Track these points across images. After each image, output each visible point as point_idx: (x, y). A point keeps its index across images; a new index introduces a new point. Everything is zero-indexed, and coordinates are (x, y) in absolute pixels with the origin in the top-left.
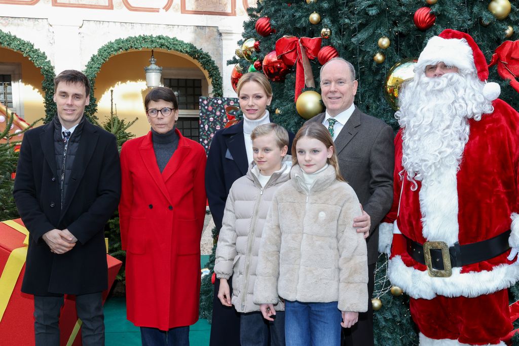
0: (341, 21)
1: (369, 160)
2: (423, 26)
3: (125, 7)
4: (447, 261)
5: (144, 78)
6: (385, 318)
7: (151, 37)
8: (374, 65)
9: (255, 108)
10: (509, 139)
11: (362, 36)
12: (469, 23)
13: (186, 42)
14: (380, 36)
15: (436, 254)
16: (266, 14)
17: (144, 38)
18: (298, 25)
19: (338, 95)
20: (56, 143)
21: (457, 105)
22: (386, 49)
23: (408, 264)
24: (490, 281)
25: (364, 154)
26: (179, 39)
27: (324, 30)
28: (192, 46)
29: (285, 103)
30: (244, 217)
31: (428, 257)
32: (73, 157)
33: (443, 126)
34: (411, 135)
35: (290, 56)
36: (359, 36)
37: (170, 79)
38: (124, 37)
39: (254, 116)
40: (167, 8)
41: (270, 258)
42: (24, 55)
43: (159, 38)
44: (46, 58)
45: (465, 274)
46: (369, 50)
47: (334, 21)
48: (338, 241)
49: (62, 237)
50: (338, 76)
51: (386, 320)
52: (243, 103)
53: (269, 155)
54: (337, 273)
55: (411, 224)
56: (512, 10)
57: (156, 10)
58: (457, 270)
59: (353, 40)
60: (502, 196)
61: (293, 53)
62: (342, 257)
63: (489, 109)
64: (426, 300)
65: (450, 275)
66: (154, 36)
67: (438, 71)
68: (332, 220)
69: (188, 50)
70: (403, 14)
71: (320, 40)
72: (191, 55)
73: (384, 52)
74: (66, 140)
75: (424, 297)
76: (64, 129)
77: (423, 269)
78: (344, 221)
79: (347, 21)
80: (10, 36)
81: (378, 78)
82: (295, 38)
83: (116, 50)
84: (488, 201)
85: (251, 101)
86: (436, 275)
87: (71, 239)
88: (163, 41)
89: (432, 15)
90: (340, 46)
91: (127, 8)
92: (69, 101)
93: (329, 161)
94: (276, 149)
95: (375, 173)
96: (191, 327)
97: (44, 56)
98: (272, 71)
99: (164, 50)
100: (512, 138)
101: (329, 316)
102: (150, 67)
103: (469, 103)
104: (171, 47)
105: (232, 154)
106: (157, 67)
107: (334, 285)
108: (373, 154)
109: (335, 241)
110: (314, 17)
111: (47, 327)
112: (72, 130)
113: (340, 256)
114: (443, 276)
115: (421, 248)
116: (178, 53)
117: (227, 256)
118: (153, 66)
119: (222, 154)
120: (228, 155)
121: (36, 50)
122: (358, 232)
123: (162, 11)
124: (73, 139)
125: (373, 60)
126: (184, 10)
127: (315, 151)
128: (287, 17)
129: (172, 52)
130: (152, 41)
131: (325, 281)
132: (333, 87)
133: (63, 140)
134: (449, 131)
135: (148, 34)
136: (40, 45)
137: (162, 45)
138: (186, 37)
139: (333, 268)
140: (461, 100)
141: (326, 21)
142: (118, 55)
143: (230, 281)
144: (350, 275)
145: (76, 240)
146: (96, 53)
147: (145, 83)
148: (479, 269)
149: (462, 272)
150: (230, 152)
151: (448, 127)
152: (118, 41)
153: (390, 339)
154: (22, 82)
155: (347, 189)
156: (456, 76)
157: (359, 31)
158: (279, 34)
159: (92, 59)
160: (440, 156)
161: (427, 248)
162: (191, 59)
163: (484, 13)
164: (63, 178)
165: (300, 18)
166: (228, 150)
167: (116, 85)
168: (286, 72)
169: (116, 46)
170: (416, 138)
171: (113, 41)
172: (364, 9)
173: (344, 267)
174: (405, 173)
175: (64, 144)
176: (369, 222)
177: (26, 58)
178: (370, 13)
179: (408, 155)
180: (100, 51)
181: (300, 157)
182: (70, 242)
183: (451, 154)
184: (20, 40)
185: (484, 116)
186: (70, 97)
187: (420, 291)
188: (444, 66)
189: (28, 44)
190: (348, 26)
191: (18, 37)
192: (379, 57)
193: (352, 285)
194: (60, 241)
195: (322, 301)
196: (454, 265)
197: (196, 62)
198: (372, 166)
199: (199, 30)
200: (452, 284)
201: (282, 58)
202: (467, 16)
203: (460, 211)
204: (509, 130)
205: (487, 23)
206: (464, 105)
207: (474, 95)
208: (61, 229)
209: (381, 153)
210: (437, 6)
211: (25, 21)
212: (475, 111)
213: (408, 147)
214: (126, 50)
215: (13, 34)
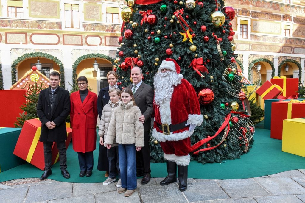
0: (144, 53)
1: (146, 98)
2: (169, 54)
3: (86, 45)
4: (169, 130)
5: (93, 67)
6: (158, 147)
7: (95, 54)
8: (154, 66)
9: (113, 82)
10: (186, 92)
11: (151, 57)
12: (183, 53)
13: (106, 55)
14: (156, 57)
15: (165, 127)
16: (122, 50)
17: (93, 54)
18: (131, 54)
19: (136, 78)
20: (50, 94)
21: (170, 81)
22: (158, 61)
23: (158, 131)
24: (182, 136)
25: (144, 97)
26: (104, 54)
27: (139, 56)
28: (108, 57)
29: (128, 78)
30: (107, 117)
31: (163, 128)
32: (55, 99)
33: (166, 88)
34: (157, 90)
35: (129, 63)
36: (150, 57)
37: (102, 67)
38: (86, 54)
39: (112, 85)
40: (100, 44)
41: (111, 130)
42: (54, 61)
43: (98, 54)
44: (61, 62)
45: (174, 134)
46: (153, 61)
47: (142, 53)
48: (134, 125)
49: (51, 124)
50: (136, 72)
51: (159, 148)
52: (109, 81)
53: (115, 98)
54: (134, 135)
55: (157, 118)
56: (197, 49)
57: (97, 45)
58: (172, 133)
59: (148, 58)
60: (185, 109)
61: (130, 63)
62: (136, 130)
63: (180, 82)
64: (163, 142)
65: (170, 134)
66: (96, 54)
67: (164, 71)
68: (132, 118)
69: (107, 58)
70: (163, 51)
71: (138, 59)
72: (108, 60)
73: (157, 62)
74: (53, 93)
75: (162, 141)
76: (52, 90)
77: (162, 132)
78: (136, 119)
79: (146, 53)
80: (49, 55)
81: (156, 70)
82: (130, 58)
83: (83, 59)
84: (180, 111)
85: (111, 80)
86: (166, 134)
87: (54, 124)
88: (99, 55)
89: (171, 51)
90: (144, 60)
91: (87, 45)
92: (54, 81)
93: (131, 100)
94: (117, 96)
95: (148, 102)
96: (94, 151)
97: (60, 61)
98: (124, 68)
99: (99, 58)
100: (187, 91)
101: (132, 148)
102: (95, 64)
103: (173, 81)
104: (101, 57)
105: (105, 96)
106: (97, 64)
107: (133, 138)
108: (147, 96)
109: (133, 124)
110: (136, 51)
111: (48, 152)
112: (55, 90)
113: (135, 129)
114: (167, 134)
115: (161, 126)
116: (104, 59)
117: (102, 129)
118: (96, 63)
119: (102, 96)
120: (104, 97)
121: (58, 59)
122: (140, 122)
123: (98, 45)
124: (55, 93)
125: (154, 65)
126: (105, 45)
127: (127, 97)
128: (128, 51)
129: (102, 58)
130: (95, 55)
131: (130, 137)
132: (134, 76)
133: (52, 94)
134: (167, 89)
135: (94, 53)
136: (59, 57)
137: (98, 57)
138: (107, 54)
139: (133, 133)
140: (171, 80)
141: (140, 53)
142: (84, 60)
143: (103, 137)
144: (139, 135)
145: (56, 125)
146: (77, 60)
147: (93, 68)
148: (178, 132)
149: (173, 133)
150: (105, 95)
151: (167, 88)
152: (84, 56)
153: (160, 154)
154: (53, 69)
155: (137, 108)
156: (170, 72)
157: (150, 56)
158: (126, 57)
159: (76, 62)
160: (165, 97)
161: (163, 125)
162: (108, 61)
163: (188, 50)
164: (51, 105)
165: (132, 51)
166: (104, 95)
167: (84, 70)
168: (128, 68)
169: (83, 57)
170: (158, 91)
171: (83, 56)
172: (150, 49)
173: (136, 133)
174: (155, 103)
175: (52, 95)
176: (144, 118)
177: (55, 62)
178: (152, 50)
179: (156, 97)
180: (78, 59)
181: (122, 98)
182: (54, 125)
183: (168, 96)
184: (52, 56)
185: (178, 85)
186: (54, 80)
187: (161, 139)
188: (166, 69)
189: (55, 57)
190: (146, 54)
191: (52, 55)
192: (156, 64)
193: (139, 139)
194: (51, 125)
195: (130, 144)
196: (171, 131)
197: (110, 62)
198: (147, 100)
199: (110, 51)
200: (170, 137)
201: (126, 64)
202: (182, 51)
203: (171, 114)
204: (186, 89)
205: (188, 53)
206: (172, 81)
207: (175, 78)
208: (51, 121)
209: (149, 96)
210: (173, 48)
211: (54, 50)
212: (175, 83)
213: (156, 94)
214: (87, 58)
215: (50, 54)
